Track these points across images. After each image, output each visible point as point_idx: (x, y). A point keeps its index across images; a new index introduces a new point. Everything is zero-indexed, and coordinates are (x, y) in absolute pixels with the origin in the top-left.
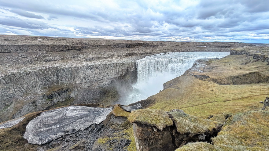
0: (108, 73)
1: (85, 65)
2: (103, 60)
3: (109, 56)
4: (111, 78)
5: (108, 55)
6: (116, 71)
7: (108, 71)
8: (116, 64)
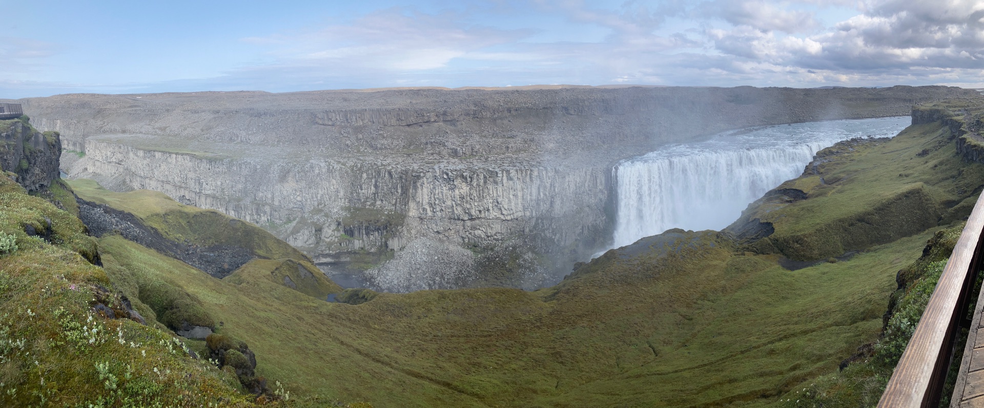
0: (499, 200)
6: (530, 196)
7: (499, 193)
8: (529, 172)
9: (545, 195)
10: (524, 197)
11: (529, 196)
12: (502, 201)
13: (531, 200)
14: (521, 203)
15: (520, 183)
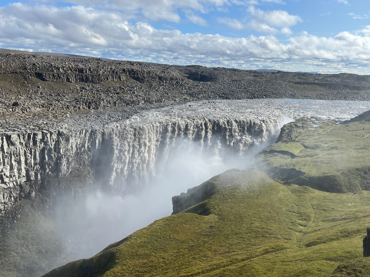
0: (1, 167)
3: (12, 107)
6: (34, 159)
8: (32, 136)
9: (50, 157)
10: (28, 162)
11: (32, 160)
13: (35, 164)
14: (25, 168)
15: (23, 148)
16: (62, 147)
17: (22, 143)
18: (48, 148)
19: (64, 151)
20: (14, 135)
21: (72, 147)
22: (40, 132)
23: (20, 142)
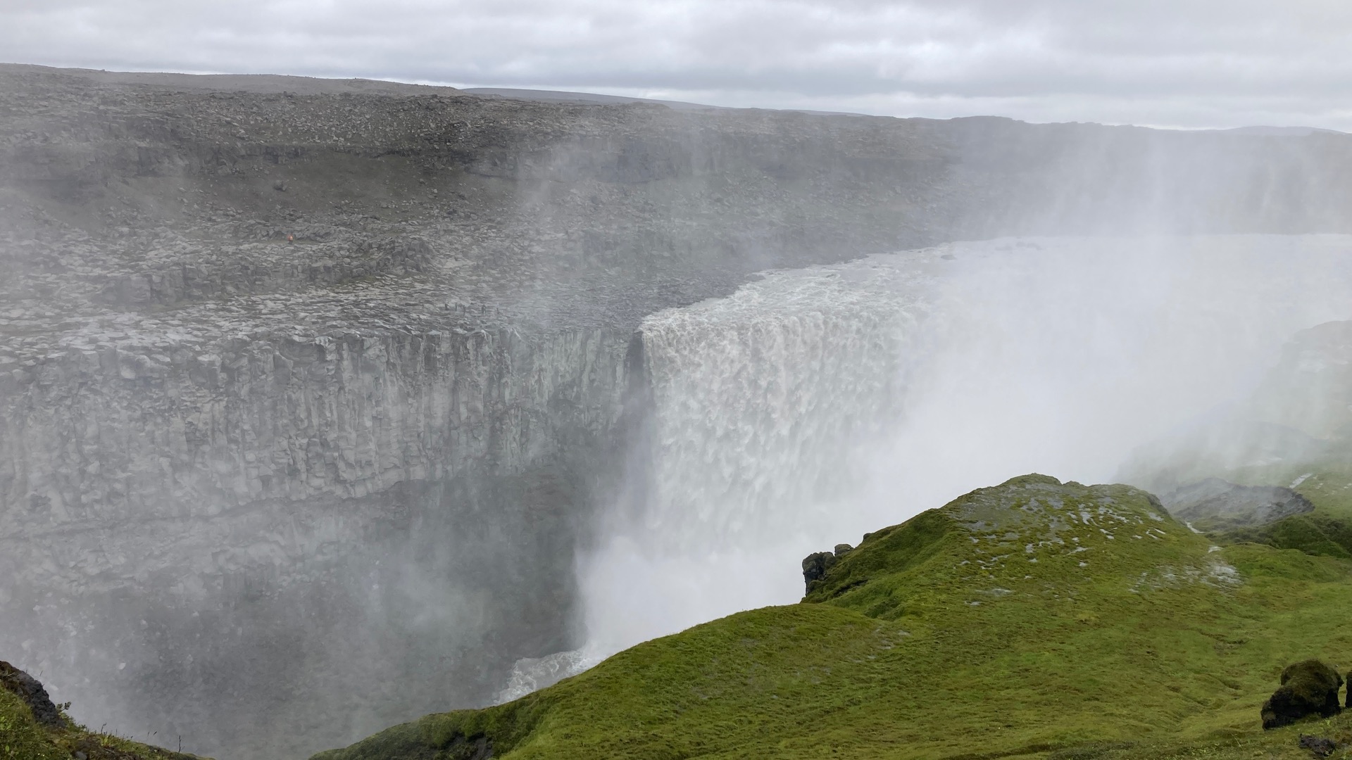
0: (332, 436)
1: (78, 343)
2: (298, 298)
3: (377, 256)
4: (360, 492)
5: (363, 250)
6: (426, 416)
7: (328, 414)
8: (423, 345)
9: (473, 411)
10: (409, 423)
11: (421, 417)
12: (339, 438)
13: (430, 430)
14: (398, 441)
15: (395, 380)
16: (509, 381)
17: (394, 365)
18: (467, 384)
19: (514, 394)
20: (372, 341)
21: (539, 381)
22: (447, 332)
23: (388, 362)
